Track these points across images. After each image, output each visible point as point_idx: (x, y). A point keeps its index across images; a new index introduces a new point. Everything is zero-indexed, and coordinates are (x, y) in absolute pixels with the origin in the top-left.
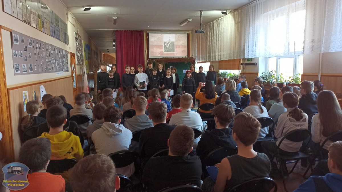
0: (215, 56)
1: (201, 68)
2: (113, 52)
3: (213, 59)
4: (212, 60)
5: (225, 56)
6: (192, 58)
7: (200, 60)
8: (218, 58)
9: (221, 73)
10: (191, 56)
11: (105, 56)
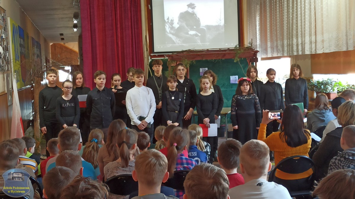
0: (303, 44)
1: (270, 72)
2: (73, 40)
3: (298, 51)
4: (295, 54)
5: (326, 44)
6: (250, 49)
7: (267, 54)
8: (311, 48)
9: (318, 83)
10: (247, 44)
11: (55, 49)
